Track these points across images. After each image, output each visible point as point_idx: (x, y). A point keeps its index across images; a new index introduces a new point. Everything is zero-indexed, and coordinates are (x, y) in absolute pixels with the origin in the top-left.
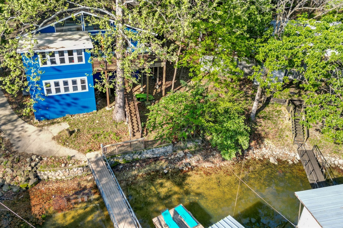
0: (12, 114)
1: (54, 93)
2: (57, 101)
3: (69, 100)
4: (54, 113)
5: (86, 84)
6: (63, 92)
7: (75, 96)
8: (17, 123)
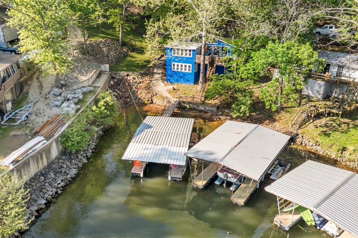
0: (160, 78)
1: (176, 70)
2: (176, 74)
3: (181, 75)
4: (174, 79)
5: (191, 68)
6: (179, 70)
7: (185, 73)
8: (159, 81)
